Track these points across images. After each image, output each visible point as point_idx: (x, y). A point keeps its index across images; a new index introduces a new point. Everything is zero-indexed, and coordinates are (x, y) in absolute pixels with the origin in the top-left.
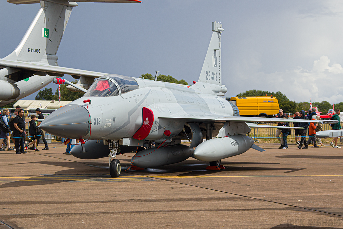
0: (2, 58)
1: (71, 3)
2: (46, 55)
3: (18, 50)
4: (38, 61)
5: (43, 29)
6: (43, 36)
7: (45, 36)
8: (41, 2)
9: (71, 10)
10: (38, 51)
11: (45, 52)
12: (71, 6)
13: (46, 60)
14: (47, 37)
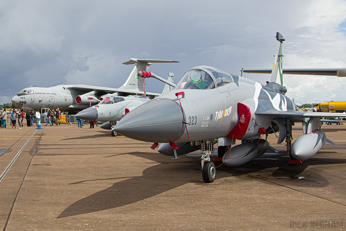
0: (117, 88)
1: (149, 63)
2: (138, 86)
3: (125, 84)
4: (134, 89)
5: (136, 75)
6: (136, 78)
7: (137, 78)
8: (135, 63)
9: (149, 66)
10: (134, 85)
11: (137, 85)
12: (149, 65)
13: (138, 88)
14: (138, 78)
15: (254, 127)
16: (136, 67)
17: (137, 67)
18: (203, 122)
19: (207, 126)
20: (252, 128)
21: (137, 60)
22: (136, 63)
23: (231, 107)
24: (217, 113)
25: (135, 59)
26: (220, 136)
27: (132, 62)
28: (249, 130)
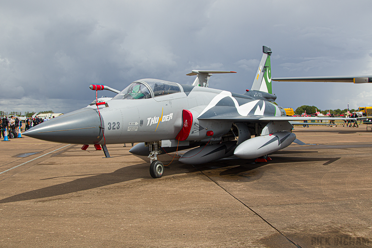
15: (199, 131)
16: (197, 78)
17: (199, 78)
18: (129, 127)
19: (136, 130)
20: (196, 131)
21: (199, 72)
22: (197, 74)
23: (172, 114)
24: (149, 119)
25: (197, 71)
26: (164, 139)
27: (194, 74)
28: (193, 132)
